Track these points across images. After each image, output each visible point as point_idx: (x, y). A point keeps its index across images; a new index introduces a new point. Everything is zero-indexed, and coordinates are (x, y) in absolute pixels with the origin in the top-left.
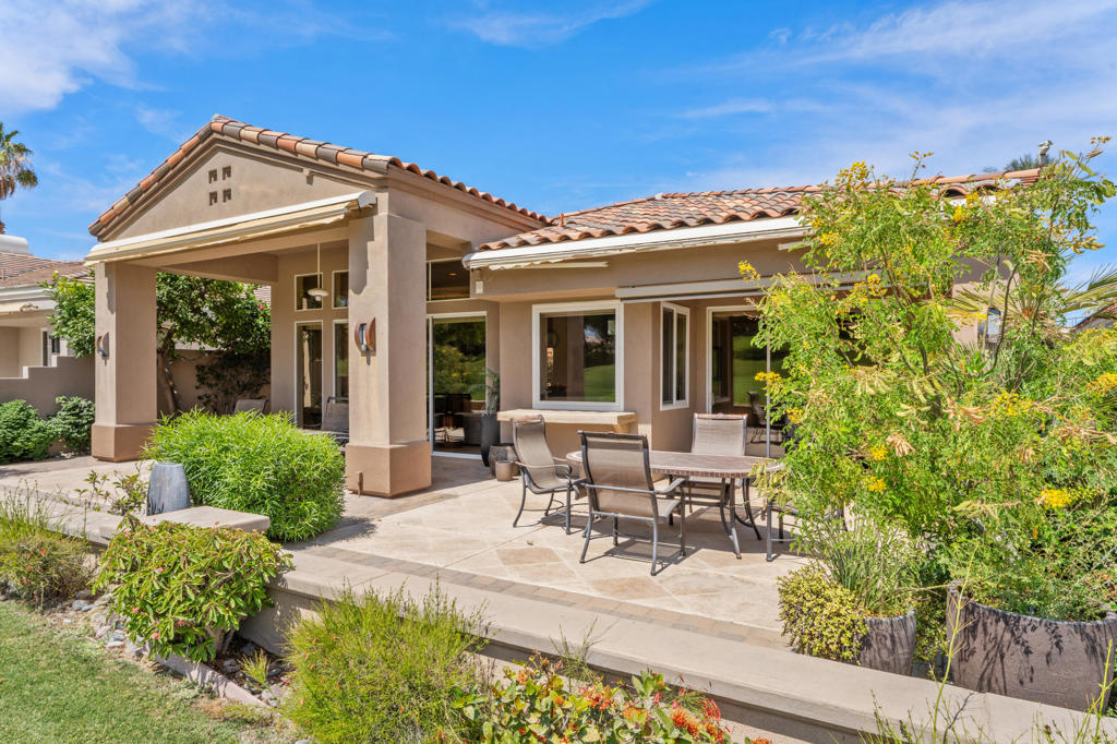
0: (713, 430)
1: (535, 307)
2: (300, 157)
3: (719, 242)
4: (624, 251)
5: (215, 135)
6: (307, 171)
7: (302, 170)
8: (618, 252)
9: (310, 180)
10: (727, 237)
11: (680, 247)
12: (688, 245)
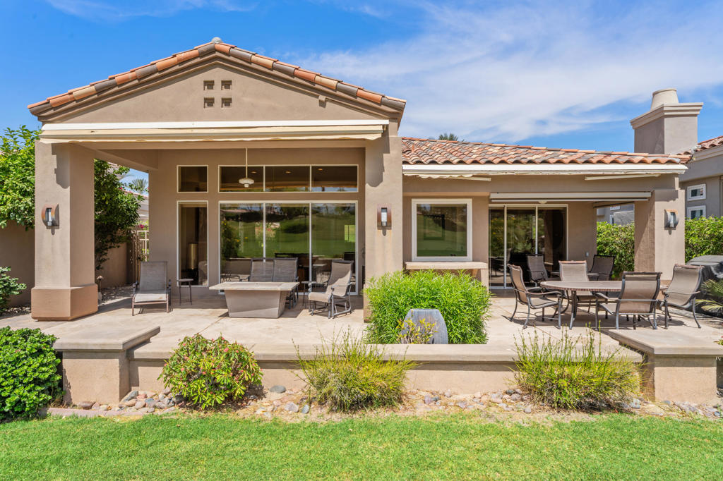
0: (570, 269)
1: (413, 200)
2: (317, 86)
3: (561, 174)
4: (508, 174)
5: (217, 54)
6: (322, 98)
7: (317, 97)
8: (504, 174)
9: (322, 104)
10: (565, 171)
11: (541, 174)
12: (545, 174)
